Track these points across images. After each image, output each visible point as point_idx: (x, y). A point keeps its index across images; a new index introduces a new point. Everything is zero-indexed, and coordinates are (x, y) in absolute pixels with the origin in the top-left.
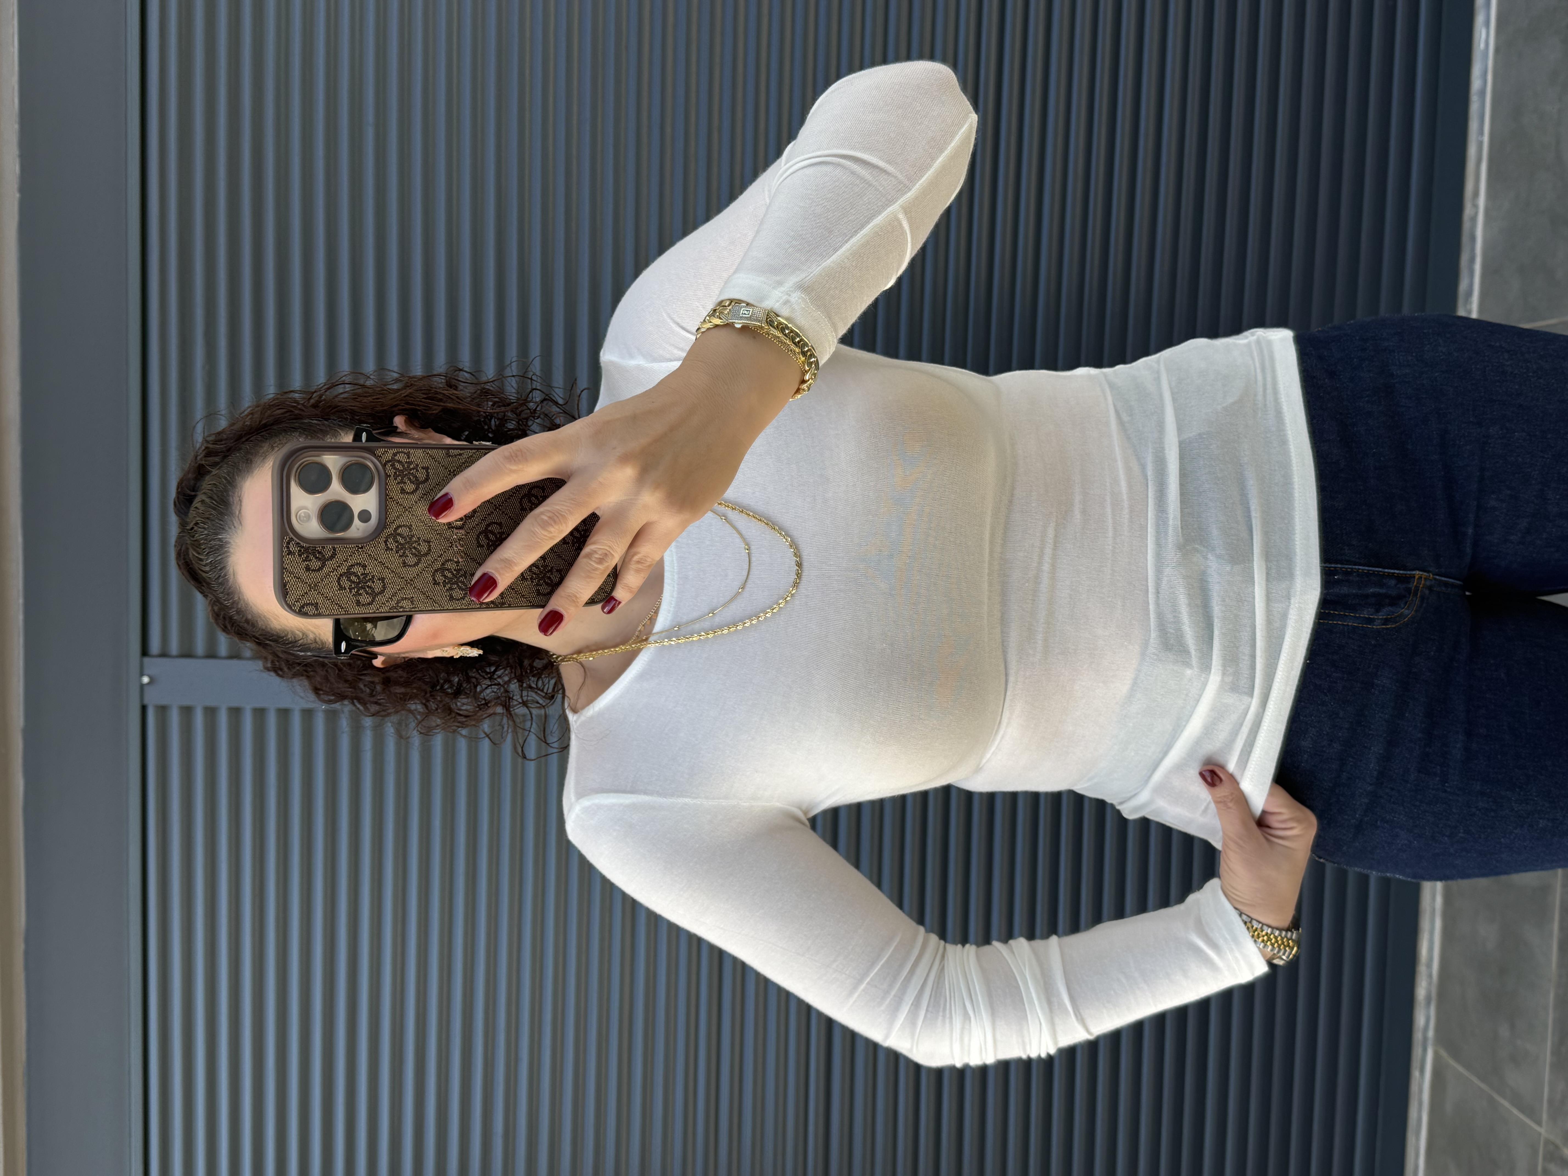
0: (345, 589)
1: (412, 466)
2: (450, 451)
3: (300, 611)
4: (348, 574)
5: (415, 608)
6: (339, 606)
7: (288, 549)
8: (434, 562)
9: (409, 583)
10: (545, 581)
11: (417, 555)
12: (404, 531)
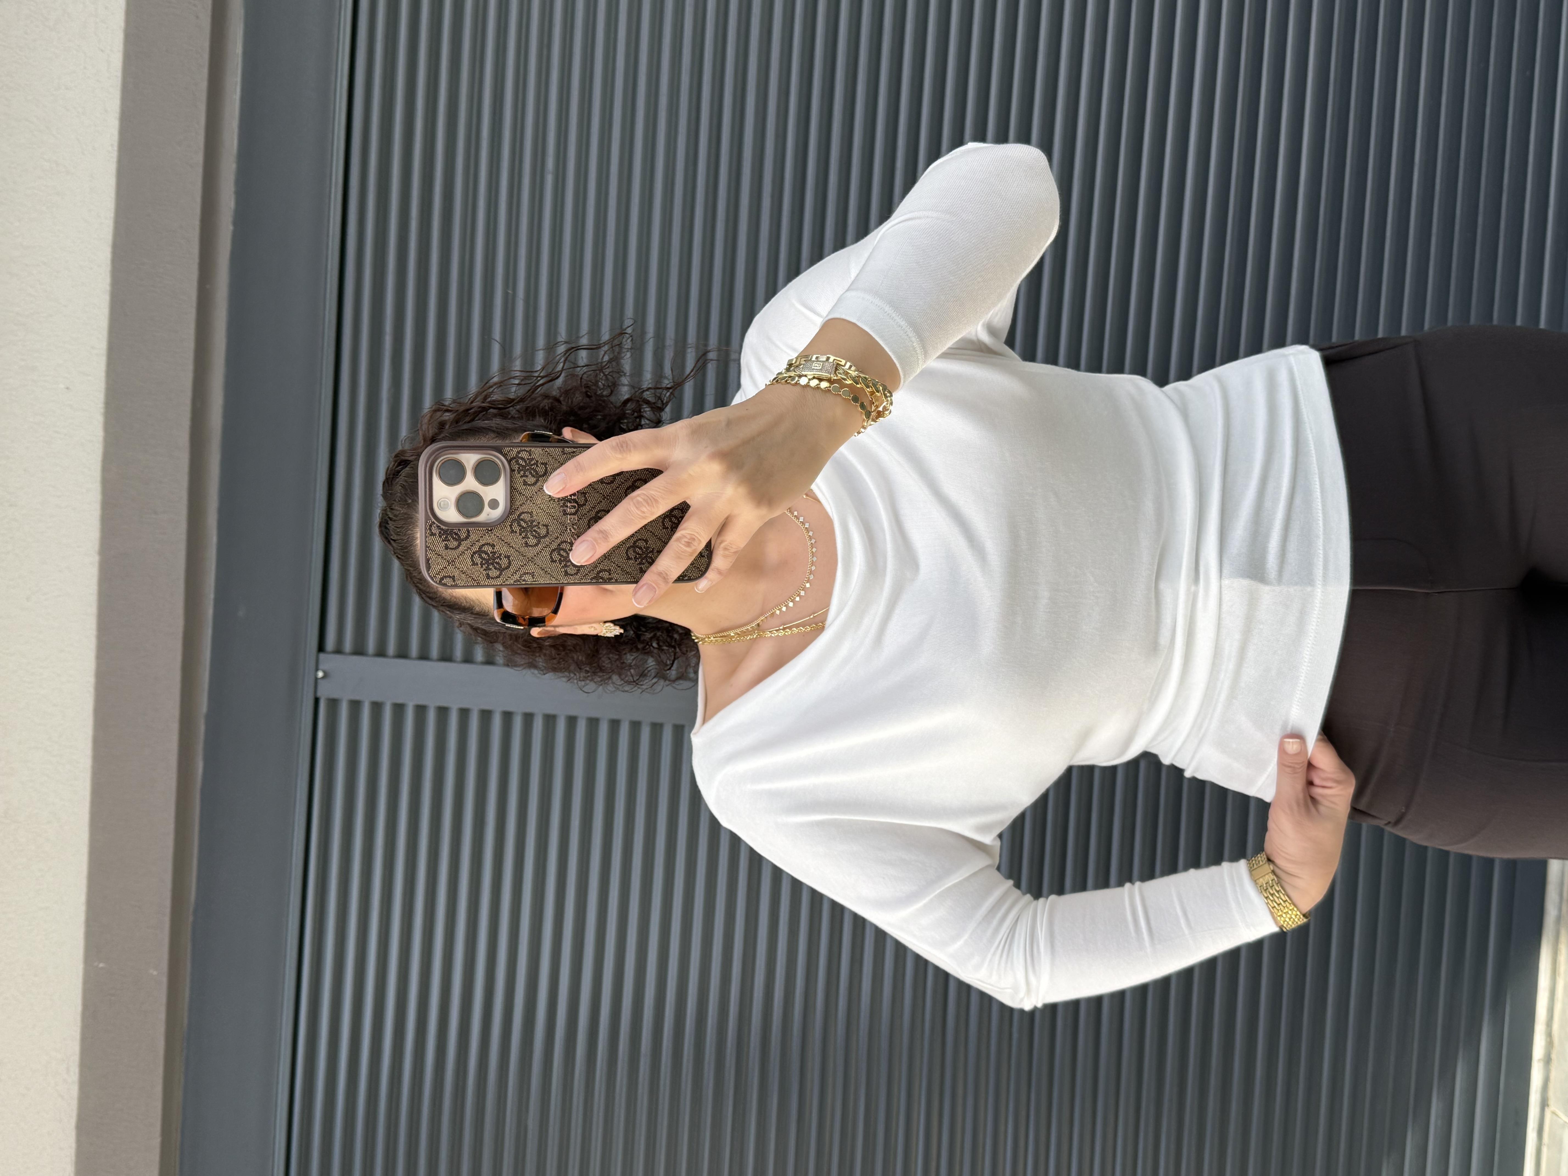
0: (477, 564)
1: (533, 462)
4: (480, 551)
6: (472, 579)
7: (430, 530)
8: (551, 543)
9: (530, 560)
10: (646, 560)
11: (537, 537)
12: (526, 517)
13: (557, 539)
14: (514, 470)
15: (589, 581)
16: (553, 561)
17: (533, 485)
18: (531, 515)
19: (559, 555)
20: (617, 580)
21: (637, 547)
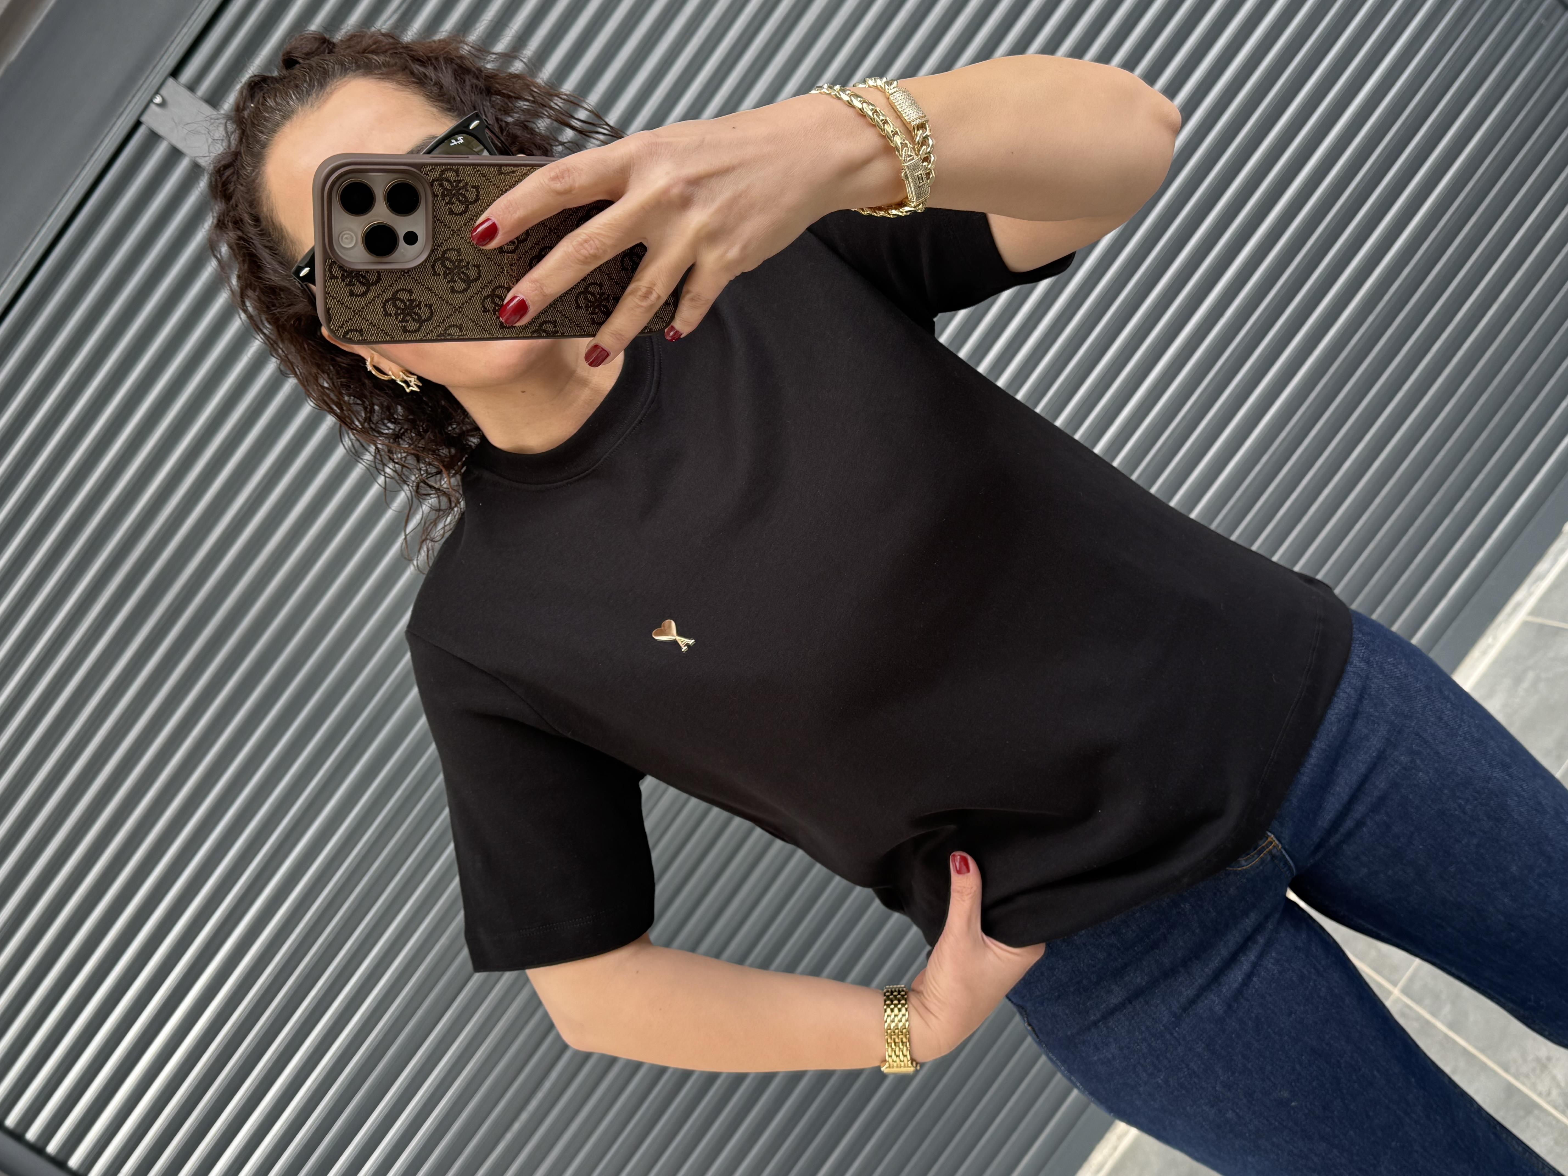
0: (391, 315)
1: (461, 185)
2: (503, 167)
3: (344, 336)
4: (394, 299)
5: (464, 335)
6: (385, 333)
7: (331, 272)
8: (484, 288)
9: (457, 310)
10: (600, 310)
11: (465, 281)
12: (452, 255)
13: (490, 283)
14: (437, 196)
15: (530, 335)
16: (485, 311)
17: (461, 214)
18: (458, 253)
19: (493, 303)
20: (563, 334)
21: (590, 293)
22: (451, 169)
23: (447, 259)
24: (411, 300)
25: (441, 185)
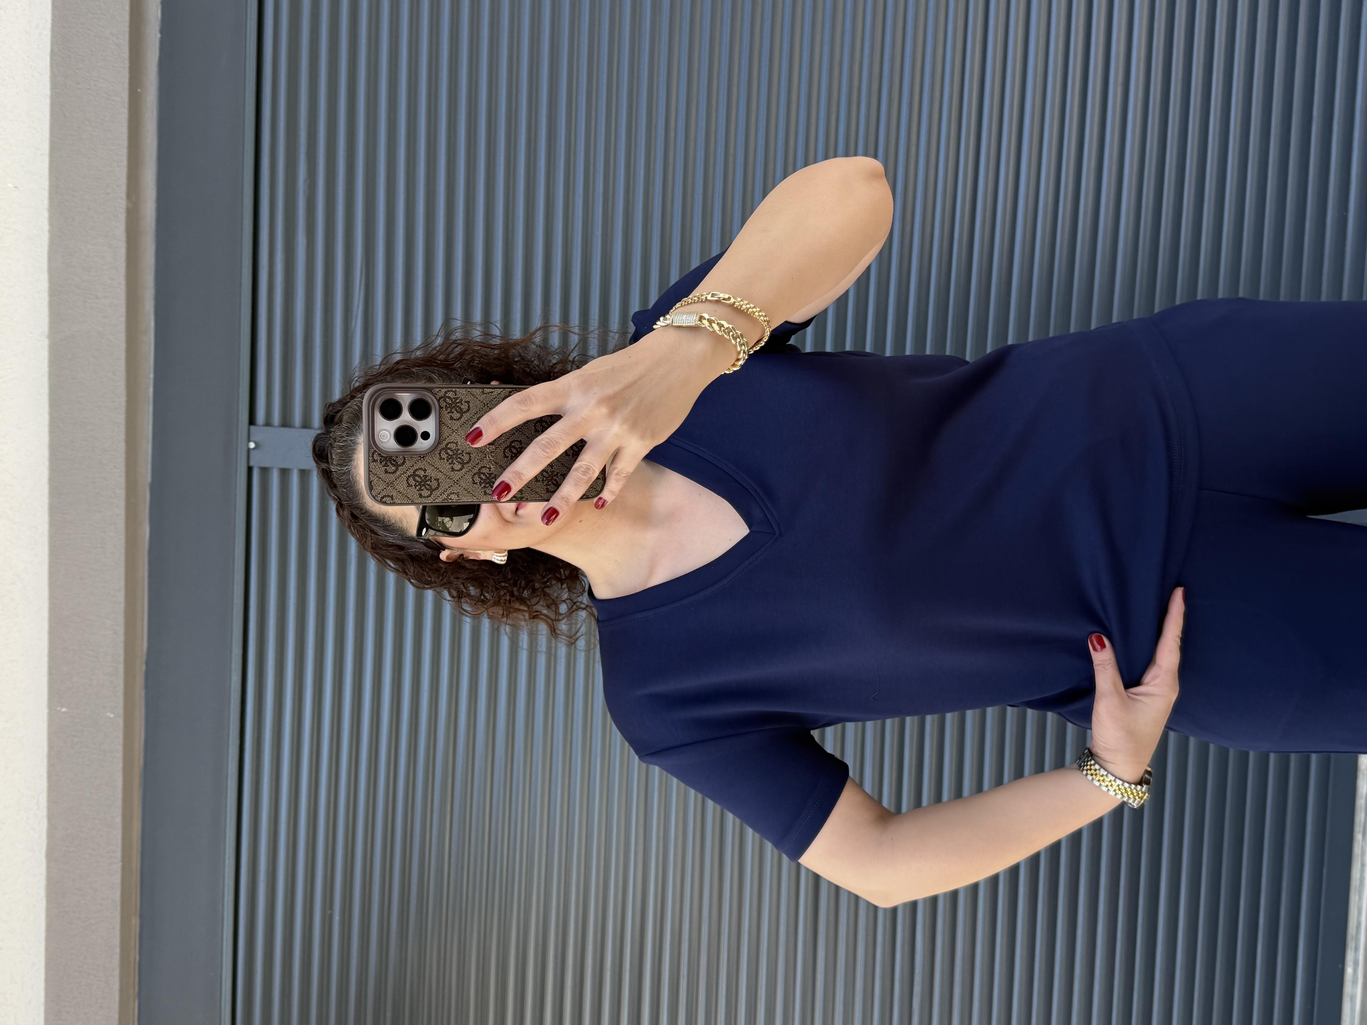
0: (411, 486)
1: (458, 401)
4: (414, 475)
6: (408, 498)
7: (373, 457)
8: (473, 468)
9: (455, 482)
10: (552, 483)
11: (461, 463)
12: (452, 446)
13: (478, 464)
14: (443, 408)
16: (474, 483)
17: (458, 420)
18: (456, 444)
19: (480, 478)
22: (451, 391)
23: (449, 449)
24: (425, 476)
25: (445, 401)
